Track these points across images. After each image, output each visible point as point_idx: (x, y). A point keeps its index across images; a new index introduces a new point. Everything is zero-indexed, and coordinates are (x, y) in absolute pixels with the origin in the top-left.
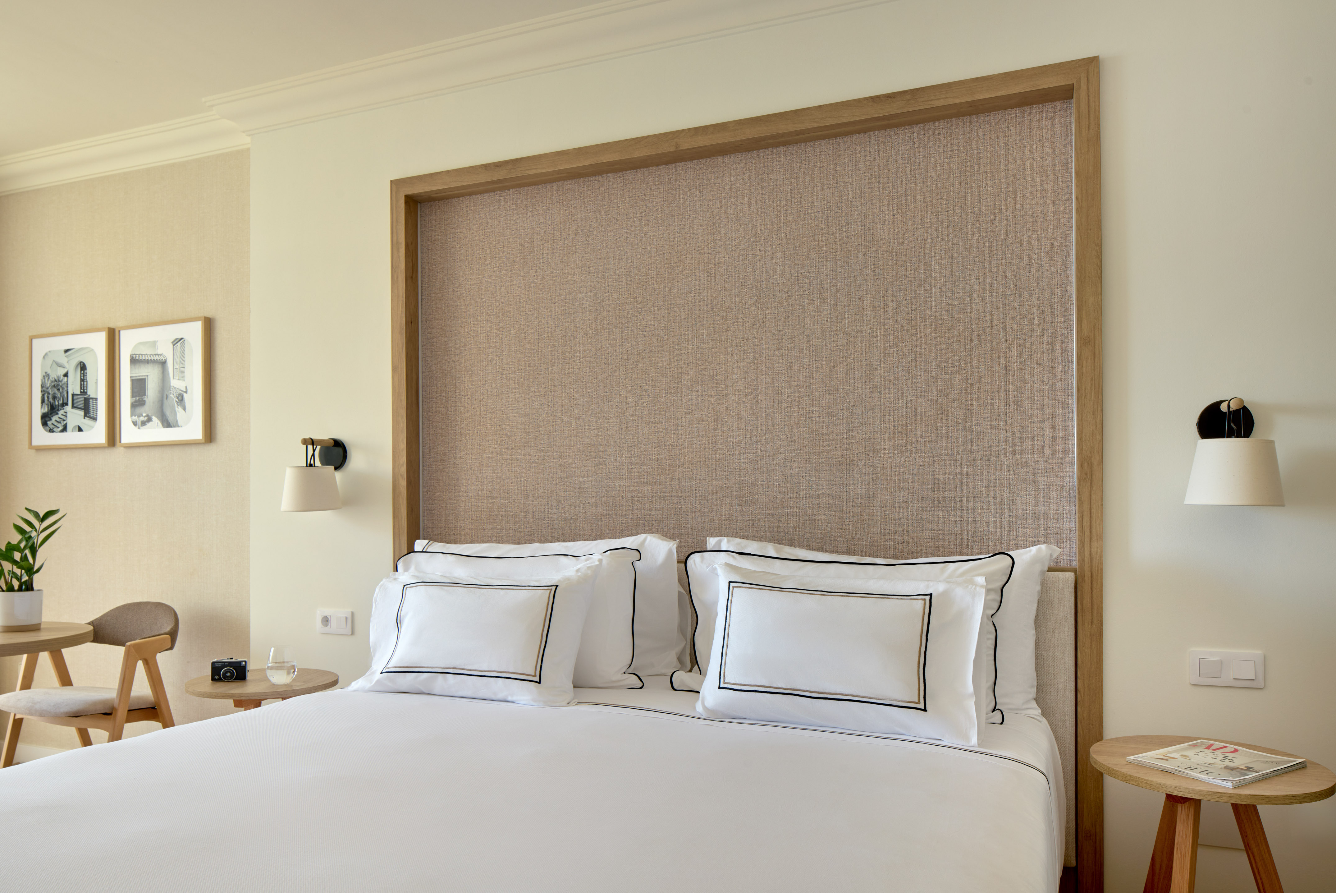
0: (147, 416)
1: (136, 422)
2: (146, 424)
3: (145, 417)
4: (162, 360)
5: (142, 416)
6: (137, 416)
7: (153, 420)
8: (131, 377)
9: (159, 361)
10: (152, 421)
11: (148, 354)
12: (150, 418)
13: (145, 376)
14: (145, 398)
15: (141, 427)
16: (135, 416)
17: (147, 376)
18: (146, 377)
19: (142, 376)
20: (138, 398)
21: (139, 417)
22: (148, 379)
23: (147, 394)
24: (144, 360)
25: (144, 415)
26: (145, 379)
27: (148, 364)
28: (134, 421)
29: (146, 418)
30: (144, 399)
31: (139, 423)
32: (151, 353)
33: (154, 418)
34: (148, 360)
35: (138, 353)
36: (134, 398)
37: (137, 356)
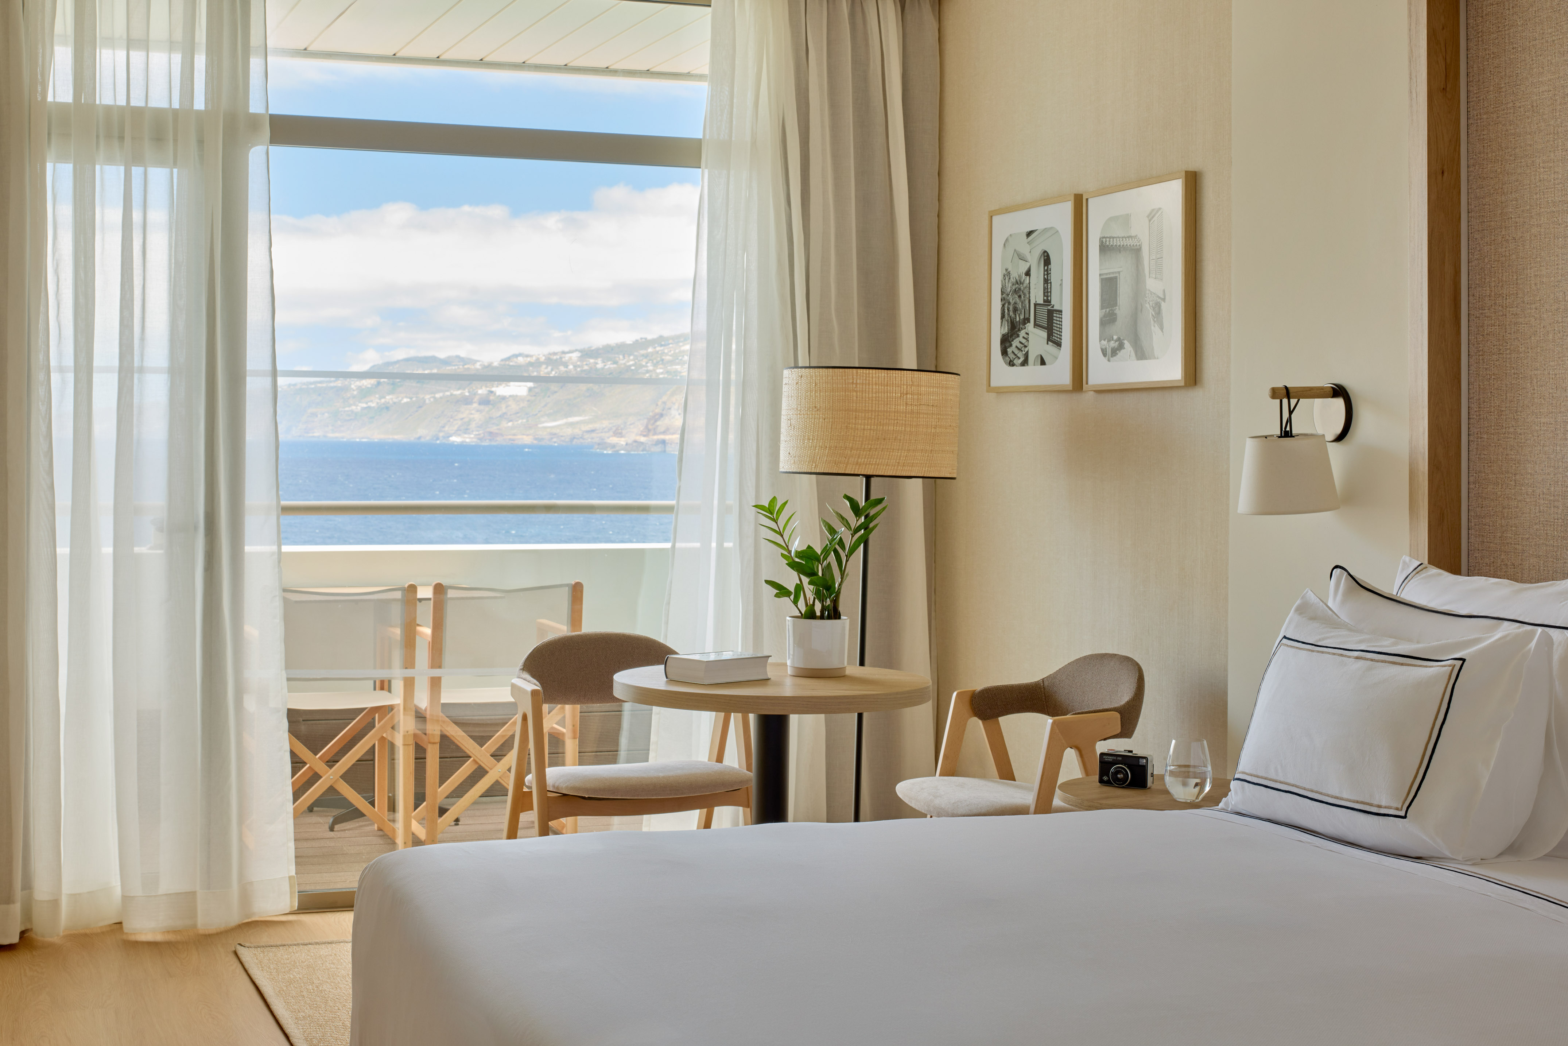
0: (1119, 339)
1: (1106, 348)
2: (1117, 354)
3: (1116, 341)
4: (1136, 245)
5: (1113, 340)
6: (1106, 340)
7: (1125, 346)
8: (1100, 275)
9: (1133, 248)
10: (1124, 348)
11: (1120, 236)
12: (1122, 343)
13: (1116, 273)
14: (1117, 311)
15: (1111, 359)
16: (1104, 340)
17: (1119, 272)
18: (1117, 275)
19: (1113, 273)
20: (1108, 310)
21: (1109, 341)
22: (1119, 278)
23: (1118, 304)
24: (1116, 245)
25: (1115, 337)
26: (1116, 278)
27: (1120, 252)
28: (1104, 347)
29: (1117, 343)
30: (1115, 312)
31: (1109, 352)
32: (1123, 235)
33: (1127, 344)
34: (1119, 246)
35: (1109, 236)
36: (1104, 311)
37: (1108, 239)
